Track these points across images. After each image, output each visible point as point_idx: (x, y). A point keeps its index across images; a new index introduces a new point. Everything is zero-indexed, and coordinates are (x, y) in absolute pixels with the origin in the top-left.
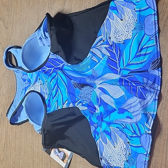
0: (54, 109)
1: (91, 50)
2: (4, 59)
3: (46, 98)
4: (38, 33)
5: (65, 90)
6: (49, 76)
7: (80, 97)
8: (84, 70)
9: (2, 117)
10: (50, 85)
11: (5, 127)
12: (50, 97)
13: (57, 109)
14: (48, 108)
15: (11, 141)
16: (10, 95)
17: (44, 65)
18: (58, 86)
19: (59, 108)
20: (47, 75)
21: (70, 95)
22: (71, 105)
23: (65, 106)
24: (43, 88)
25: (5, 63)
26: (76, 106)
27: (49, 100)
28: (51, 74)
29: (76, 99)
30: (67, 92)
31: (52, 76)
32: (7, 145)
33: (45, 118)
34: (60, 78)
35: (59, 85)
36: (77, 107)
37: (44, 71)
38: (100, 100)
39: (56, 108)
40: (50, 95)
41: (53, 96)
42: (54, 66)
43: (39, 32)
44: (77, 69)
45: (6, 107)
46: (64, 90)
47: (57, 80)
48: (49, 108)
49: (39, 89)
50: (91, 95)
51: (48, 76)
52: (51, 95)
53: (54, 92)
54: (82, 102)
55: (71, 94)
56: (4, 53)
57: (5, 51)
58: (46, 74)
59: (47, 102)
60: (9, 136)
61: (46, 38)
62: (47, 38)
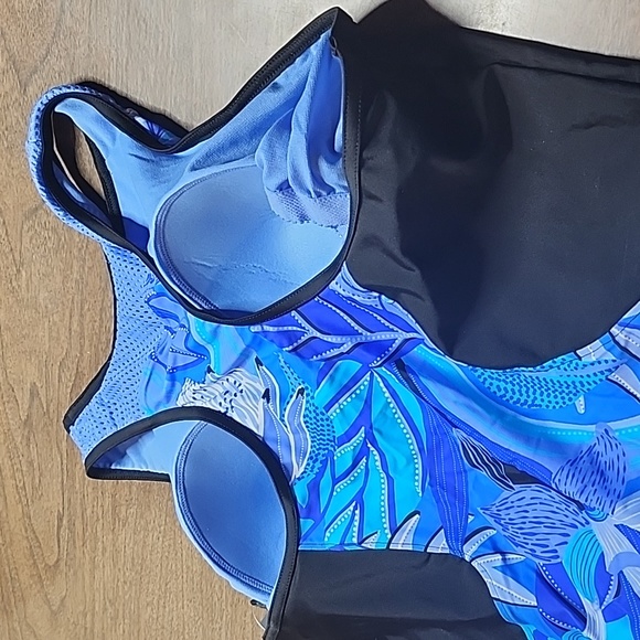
0: (342, 544)
1: (614, 330)
2: (31, 160)
3: (297, 473)
4: (272, 156)
5: (411, 460)
6: (322, 374)
7: (498, 519)
8: (544, 401)
9: (36, 402)
10: (325, 423)
11: (55, 449)
12: (320, 474)
13: (360, 544)
14: (306, 524)
15: (92, 518)
16: (75, 326)
17: (296, 310)
18: (370, 438)
19: (370, 544)
20: (310, 365)
21: (435, 494)
22: (440, 546)
23: (403, 542)
24: (283, 421)
25: (38, 186)
26: (467, 558)
27: (314, 488)
28: (330, 362)
29: (471, 518)
30: (420, 471)
31: (338, 377)
32: (72, 524)
33: (289, 570)
34: (387, 395)
35: (380, 432)
36: (474, 564)
37: (291, 337)
38: (614, 584)
39: (355, 540)
40: (318, 465)
41: (340, 471)
42: (357, 327)
43: (279, 152)
44: (496, 383)
45: (56, 367)
46: (402, 462)
47: (368, 404)
48: (310, 522)
49: (260, 420)
50: (564, 539)
51: (314, 376)
52: (324, 463)
53: (344, 455)
54: (502, 544)
55: (446, 489)
56: (32, 125)
57: (35, 113)
58: (299, 355)
59: (300, 492)
60: (80, 496)
61: (319, 195)
62: (331, 190)
